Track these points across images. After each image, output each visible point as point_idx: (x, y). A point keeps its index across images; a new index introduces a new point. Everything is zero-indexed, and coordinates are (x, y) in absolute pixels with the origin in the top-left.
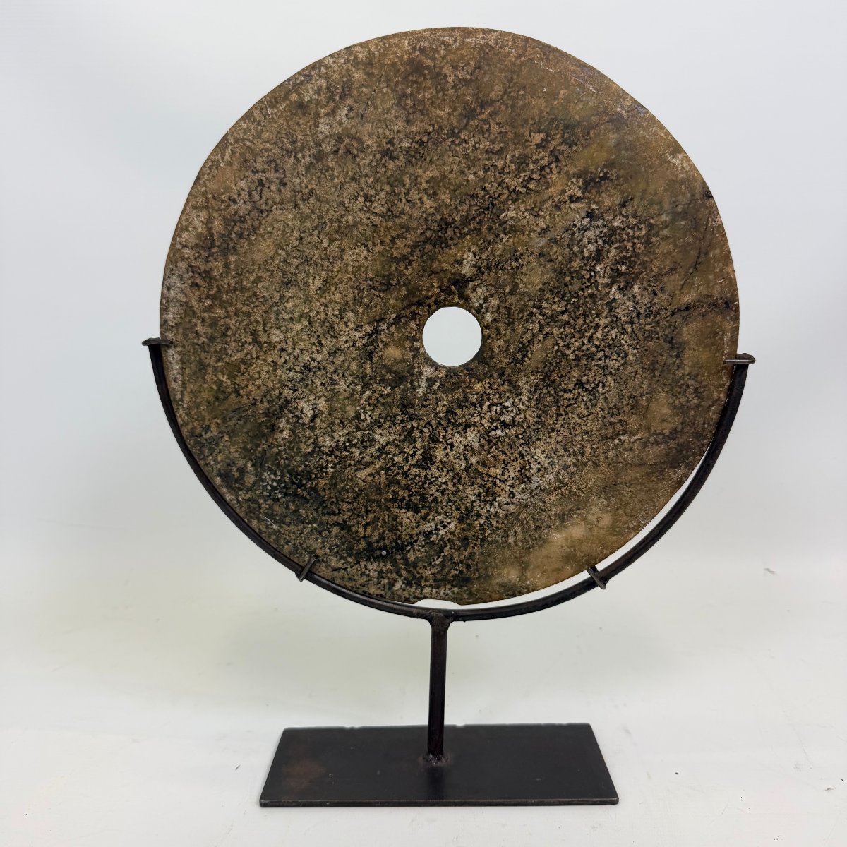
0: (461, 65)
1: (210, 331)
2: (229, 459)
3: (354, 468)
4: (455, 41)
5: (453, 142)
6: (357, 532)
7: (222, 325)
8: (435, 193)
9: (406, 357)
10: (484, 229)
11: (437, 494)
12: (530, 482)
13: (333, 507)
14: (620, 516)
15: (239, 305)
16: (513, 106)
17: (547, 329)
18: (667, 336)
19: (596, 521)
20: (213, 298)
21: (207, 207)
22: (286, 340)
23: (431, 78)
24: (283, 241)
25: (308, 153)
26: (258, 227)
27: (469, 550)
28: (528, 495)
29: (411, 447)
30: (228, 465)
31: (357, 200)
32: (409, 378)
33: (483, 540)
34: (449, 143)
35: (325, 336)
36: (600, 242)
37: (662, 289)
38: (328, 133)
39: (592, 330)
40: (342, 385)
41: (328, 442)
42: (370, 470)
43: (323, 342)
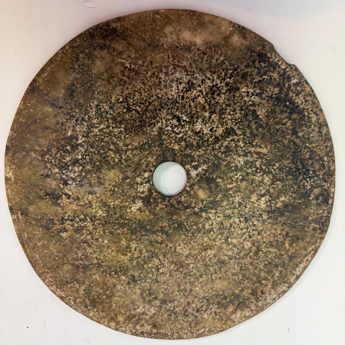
0: (74, 289)
1: (274, 270)
2: (317, 208)
3: (265, 157)
4: (69, 299)
5: (102, 262)
6: (291, 125)
7: (267, 268)
8: (127, 247)
9: (198, 188)
10: (118, 215)
11: (238, 112)
12: (189, 81)
13: (292, 146)
14: (160, 26)
15: (252, 271)
16: (65, 256)
17: (124, 148)
18: (71, 99)
19: (174, 33)
20: (260, 282)
21: (229, 318)
22: (245, 240)
23: (91, 294)
24: (209, 281)
25: (168, 307)
26: (215, 295)
27: (246, 70)
28: (196, 75)
29: (231, 145)
30: (320, 205)
31: (163, 272)
32: (204, 177)
33: (235, 70)
34: (104, 263)
35: (226, 227)
36: (70, 168)
37: (58, 123)
38: (153, 308)
39: (104, 131)
40: (237, 199)
41: (267, 179)
42: (259, 150)
43: (229, 225)
